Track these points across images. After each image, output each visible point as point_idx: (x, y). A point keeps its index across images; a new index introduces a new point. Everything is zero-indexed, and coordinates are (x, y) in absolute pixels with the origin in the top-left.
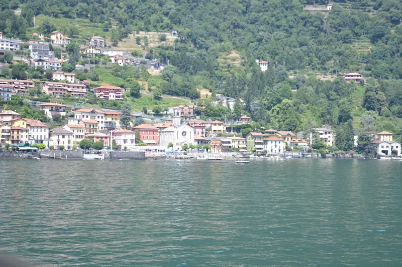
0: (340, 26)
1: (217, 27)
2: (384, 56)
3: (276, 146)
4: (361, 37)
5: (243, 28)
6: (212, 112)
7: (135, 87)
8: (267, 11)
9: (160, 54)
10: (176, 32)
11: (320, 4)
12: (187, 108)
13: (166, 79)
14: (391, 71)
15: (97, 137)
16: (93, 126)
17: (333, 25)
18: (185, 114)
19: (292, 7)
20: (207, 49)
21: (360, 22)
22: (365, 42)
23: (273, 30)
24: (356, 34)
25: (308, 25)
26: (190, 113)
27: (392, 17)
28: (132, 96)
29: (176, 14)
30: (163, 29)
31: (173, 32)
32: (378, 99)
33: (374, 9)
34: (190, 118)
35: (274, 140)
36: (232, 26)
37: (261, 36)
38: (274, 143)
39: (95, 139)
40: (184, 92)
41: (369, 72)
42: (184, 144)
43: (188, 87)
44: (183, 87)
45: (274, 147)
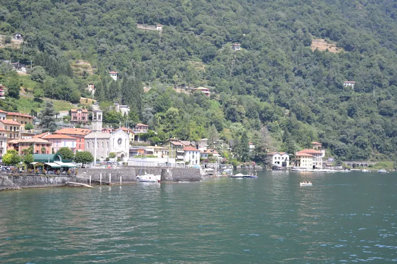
0: (175, 44)
1: (57, 36)
2: (222, 74)
3: (193, 156)
4: (193, 56)
5: (82, 39)
6: (110, 118)
7: (15, 86)
8: (103, 25)
9: (11, 56)
10: (20, 36)
11: (149, 25)
12: (81, 112)
13: (37, 80)
14: (231, 88)
15: (38, 145)
16: (15, 128)
17: (169, 44)
18: (78, 119)
19: (127, 24)
20: (56, 55)
21: (190, 43)
22: (197, 61)
23: (113, 43)
24: (189, 53)
25: (146, 41)
26: (84, 118)
27: (216, 41)
28: (11, 96)
29: (16, 18)
30: (5, 31)
31: (17, 35)
32: (239, 113)
33: (195, 33)
34: (84, 124)
35: (192, 151)
36: (72, 37)
37: (104, 48)
38: (192, 153)
39: (35, 146)
40: (64, 95)
41: (213, 88)
42: (121, 154)
43: (68, 89)
44: (63, 90)
45: (192, 157)
